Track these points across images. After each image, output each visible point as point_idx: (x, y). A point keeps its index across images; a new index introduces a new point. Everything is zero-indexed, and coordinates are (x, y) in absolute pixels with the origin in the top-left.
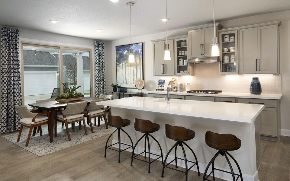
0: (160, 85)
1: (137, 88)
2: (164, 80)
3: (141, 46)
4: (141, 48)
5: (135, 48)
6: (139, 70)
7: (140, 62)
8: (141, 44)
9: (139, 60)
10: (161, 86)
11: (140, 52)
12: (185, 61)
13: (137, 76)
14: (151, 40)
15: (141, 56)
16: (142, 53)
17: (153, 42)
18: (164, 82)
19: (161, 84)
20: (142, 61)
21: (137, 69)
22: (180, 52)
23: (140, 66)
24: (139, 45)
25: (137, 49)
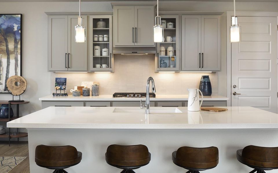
0: (59, 87)
1: (11, 93)
2: (66, 79)
3: (20, 20)
4: (20, 23)
5: (5, 22)
6: (12, 62)
7: (16, 47)
8: (20, 16)
9: (14, 43)
10: (61, 89)
11: (16, 29)
12: (104, 50)
13: (8, 72)
14: (47, 11)
15: (18, 37)
16: (20, 31)
17: (47, 14)
18: (65, 82)
19: (60, 85)
20: (19, 46)
21: (8, 59)
22: (96, 36)
23: (17, 55)
24: (14, 18)
25: (10, 25)
